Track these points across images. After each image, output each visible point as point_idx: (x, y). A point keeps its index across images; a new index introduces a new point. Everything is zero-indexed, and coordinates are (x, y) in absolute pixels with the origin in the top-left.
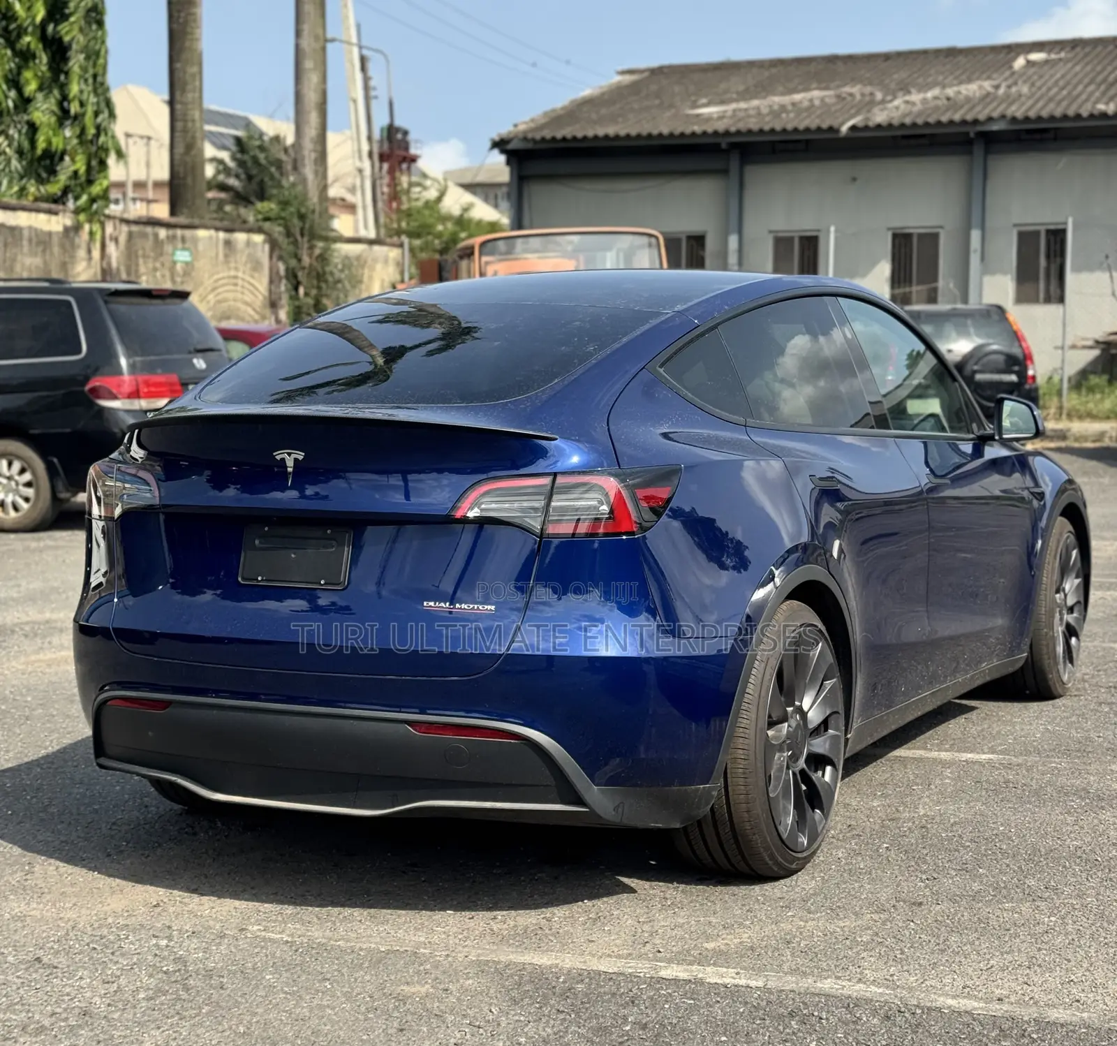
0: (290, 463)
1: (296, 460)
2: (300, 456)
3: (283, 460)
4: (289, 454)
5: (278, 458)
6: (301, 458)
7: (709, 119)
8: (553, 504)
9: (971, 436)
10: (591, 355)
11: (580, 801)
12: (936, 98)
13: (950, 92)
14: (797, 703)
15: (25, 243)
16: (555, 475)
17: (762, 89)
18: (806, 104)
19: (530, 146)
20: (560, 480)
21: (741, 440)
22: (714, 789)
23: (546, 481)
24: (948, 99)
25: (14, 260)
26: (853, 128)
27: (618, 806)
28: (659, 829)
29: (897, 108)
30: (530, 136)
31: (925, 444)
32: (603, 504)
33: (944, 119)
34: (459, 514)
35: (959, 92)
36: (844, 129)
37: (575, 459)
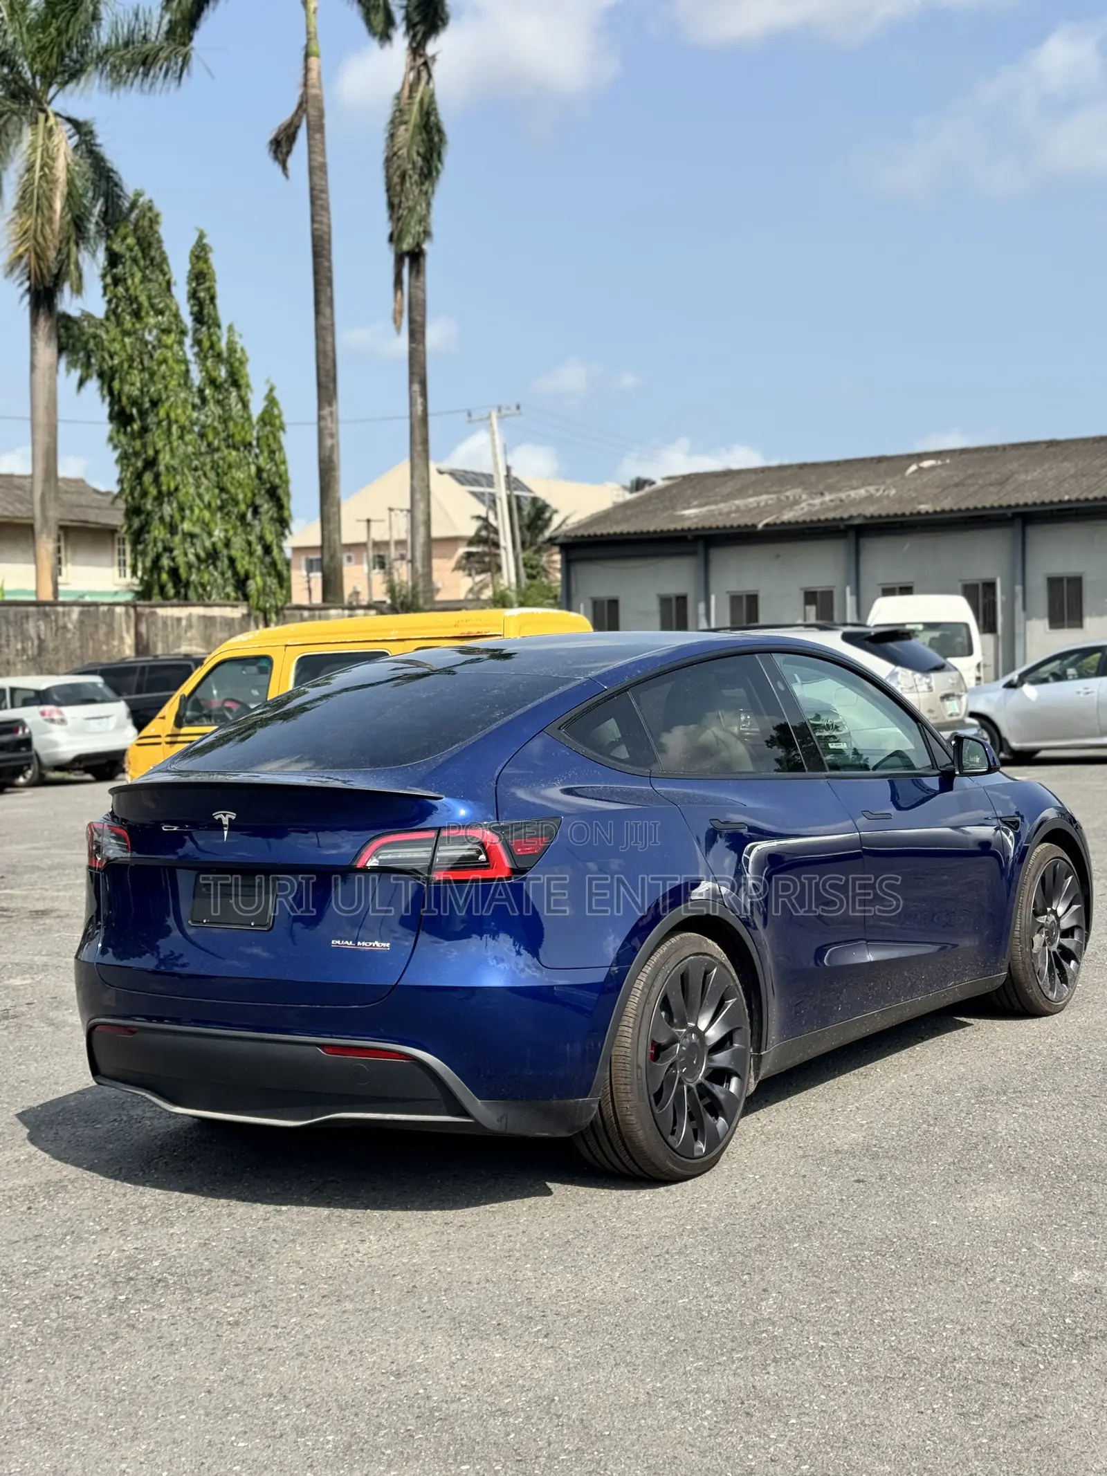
0: (225, 821)
1: (230, 819)
2: (233, 816)
3: (220, 819)
4: (225, 815)
5: (217, 818)
6: (233, 818)
7: (689, 518)
8: (438, 854)
9: (938, 772)
10: (496, 720)
11: (465, 1113)
12: (832, 501)
13: (843, 495)
14: (691, 1024)
15: (218, 625)
16: (439, 829)
17: (741, 492)
18: (755, 505)
19: (570, 540)
20: (444, 833)
21: (642, 791)
22: (593, 1102)
23: (432, 834)
24: (841, 501)
25: (211, 636)
26: (767, 525)
27: (502, 1117)
28: (543, 1138)
29: (802, 509)
30: (568, 534)
31: (892, 784)
32: (481, 854)
33: (822, 518)
34: (359, 865)
35: (849, 496)
36: (760, 526)
37: (463, 812)
